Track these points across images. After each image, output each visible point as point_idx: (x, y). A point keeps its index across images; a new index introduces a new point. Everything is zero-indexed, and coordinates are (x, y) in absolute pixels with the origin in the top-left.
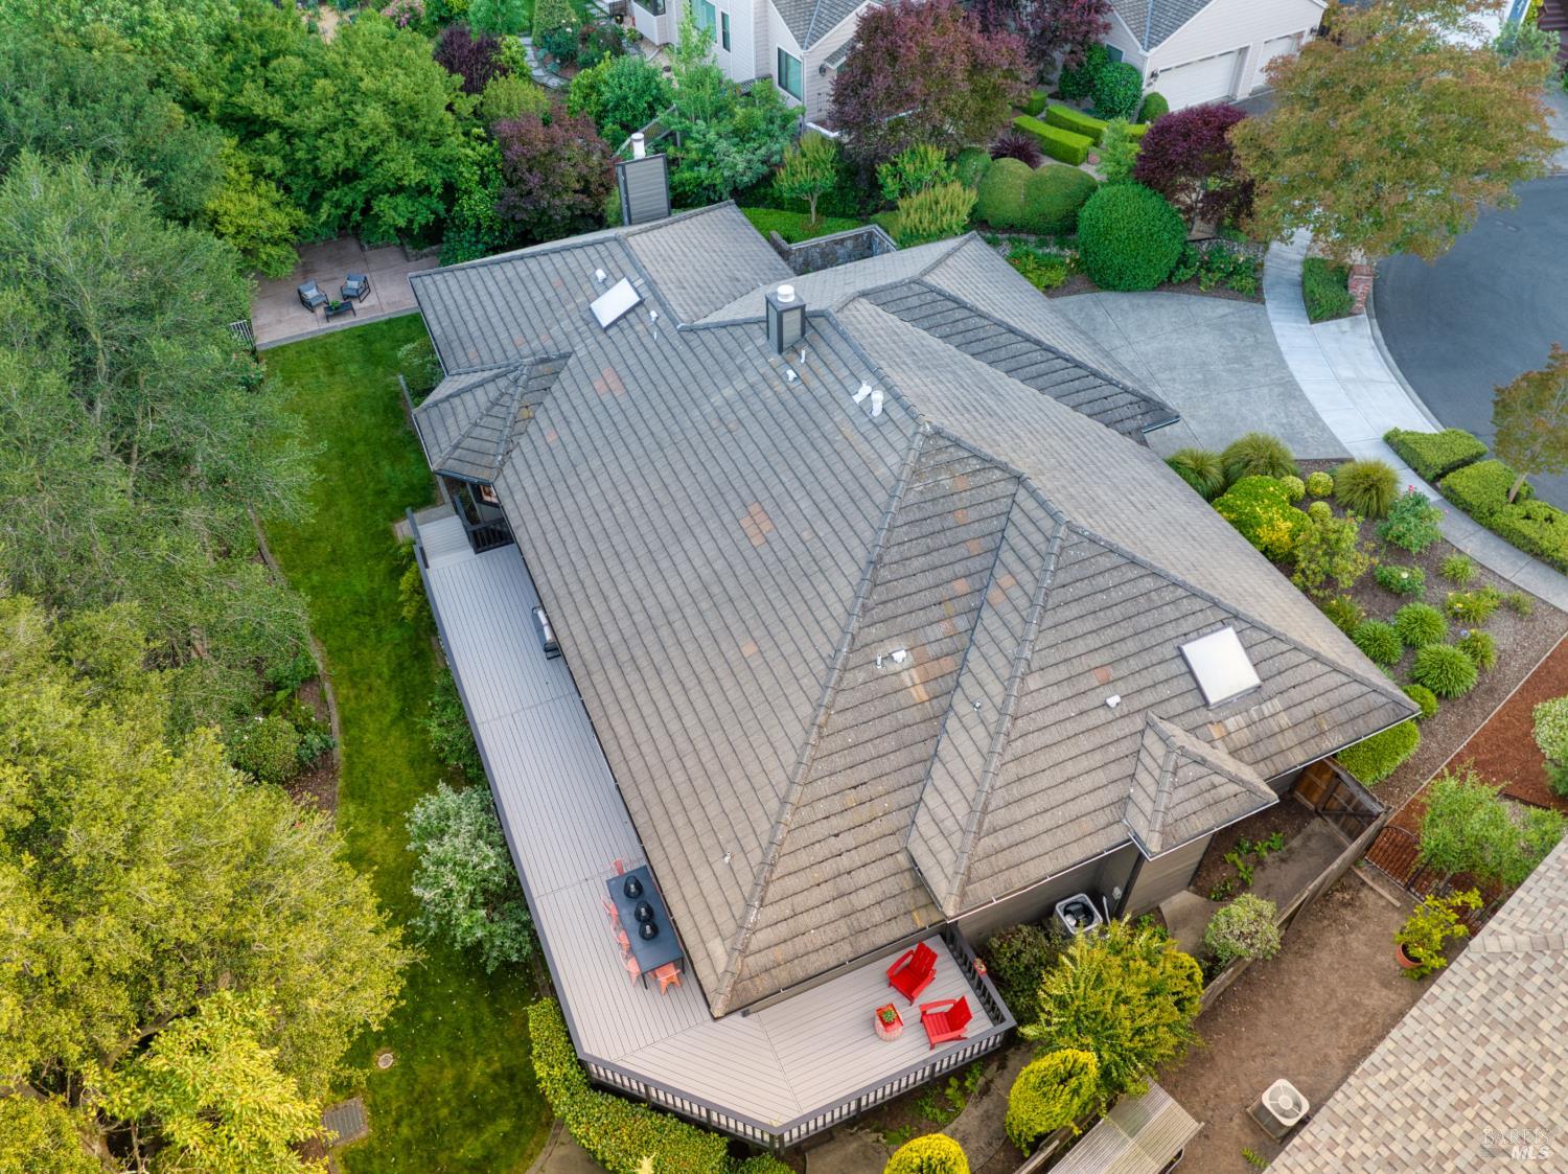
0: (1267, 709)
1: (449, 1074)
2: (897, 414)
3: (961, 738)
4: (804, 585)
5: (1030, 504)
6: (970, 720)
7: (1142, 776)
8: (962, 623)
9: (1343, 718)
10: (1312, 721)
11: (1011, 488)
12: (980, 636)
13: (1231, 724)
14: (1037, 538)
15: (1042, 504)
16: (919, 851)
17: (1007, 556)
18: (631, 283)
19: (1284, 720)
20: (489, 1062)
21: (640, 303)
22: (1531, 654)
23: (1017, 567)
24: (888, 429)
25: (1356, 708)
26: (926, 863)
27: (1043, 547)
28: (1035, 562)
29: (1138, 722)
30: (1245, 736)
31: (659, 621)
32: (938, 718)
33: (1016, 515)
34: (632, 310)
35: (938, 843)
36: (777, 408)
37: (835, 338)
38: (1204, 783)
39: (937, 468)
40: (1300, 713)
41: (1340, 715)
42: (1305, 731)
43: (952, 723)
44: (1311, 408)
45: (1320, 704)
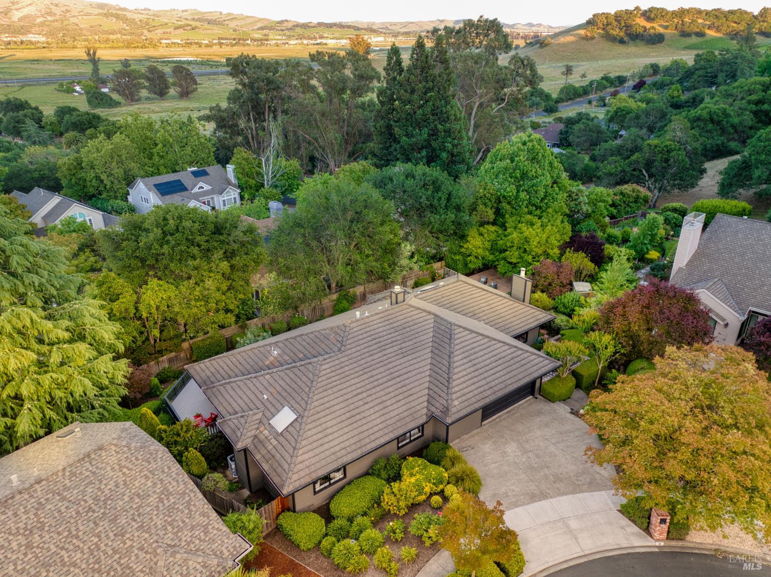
0: (273, 441)
9: (274, 467)
10: (271, 457)
11: (337, 350)
13: (266, 432)
19: (270, 447)
25: (279, 470)
29: (260, 406)
30: (262, 437)
38: (240, 426)
39: (335, 332)
40: (274, 452)
41: (276, 465)
42: (268, 456)
45: (278, 456)
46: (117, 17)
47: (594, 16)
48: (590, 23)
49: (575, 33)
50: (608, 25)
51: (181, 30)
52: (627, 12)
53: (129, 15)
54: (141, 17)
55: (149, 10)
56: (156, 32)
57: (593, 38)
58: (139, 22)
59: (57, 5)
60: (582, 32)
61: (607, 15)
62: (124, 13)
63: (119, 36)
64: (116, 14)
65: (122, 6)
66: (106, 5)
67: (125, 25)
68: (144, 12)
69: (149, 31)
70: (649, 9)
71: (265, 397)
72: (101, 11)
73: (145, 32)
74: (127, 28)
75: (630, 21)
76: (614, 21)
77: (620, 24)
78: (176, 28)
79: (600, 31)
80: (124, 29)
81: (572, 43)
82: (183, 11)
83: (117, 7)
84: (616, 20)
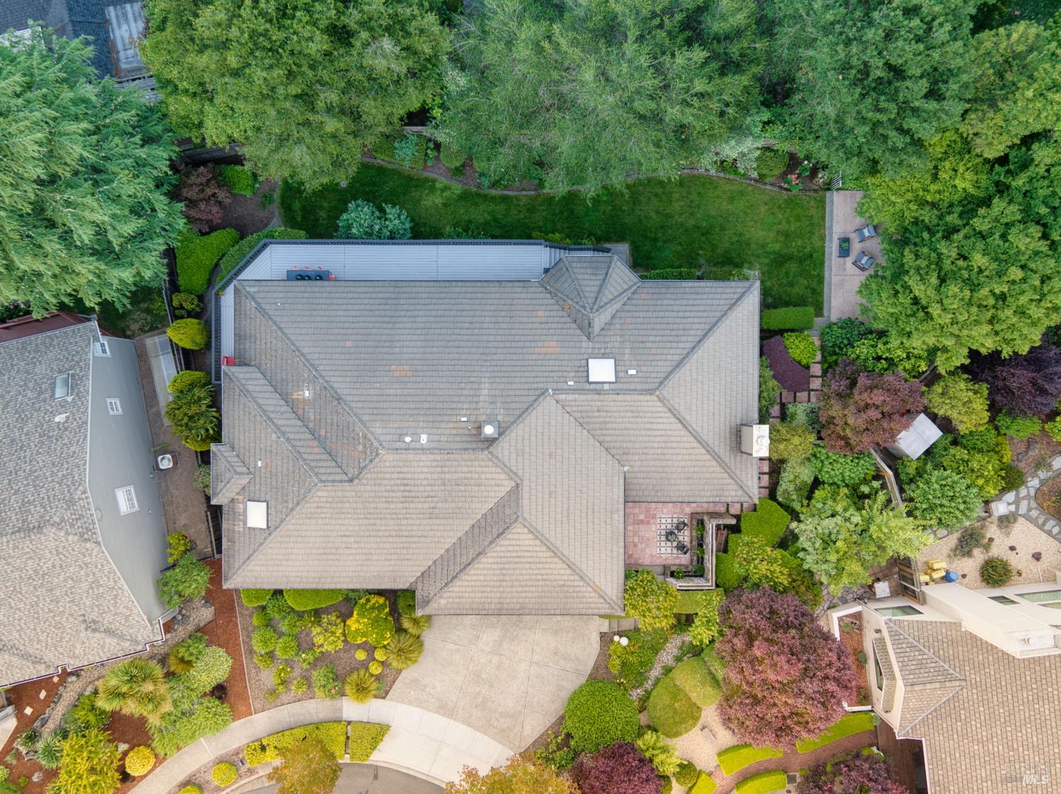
0: (241, 525)
1: (326, 205)
2: (398, 445)
3: (275, 402)
4: (356, 374)
5: (338, 477)
6: (278, 408)
7: (236, 459)
8: (311, 425)
11: (350, 475)
12: (304, 429)
13: (241, 506)
14: (322, 471)
15: (334, 481)
16: (250, 369)
17: (325, 457)
18: (610, 383)
19: (237, 528)
20: (324, 219)
21: (588, 381)
22: (253, 681)
23: (317, 457)
24: (396, 438)
26: (245, 369)
27: (317, 470)
28: (313, 464)
29: (252, 470)
30: (236, 509)
31: (393, 319)
32: (285, 397)
33: (338, 470)
34: (588, 377)
35: (248, 376)
36: (454, 405)
37: (468, 446)
39: (365, 446)
43: (282, 402)
44: (427, 709)
71: (260, 464)
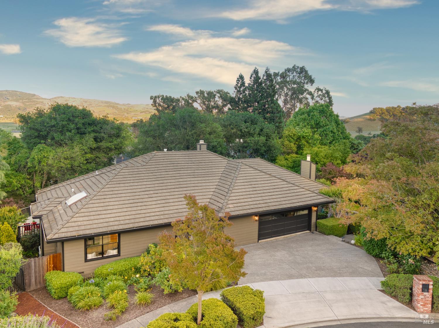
46: (113, 107)
47: (374, 109)
48: (371, 112)
49: (363, 117)
50: (382, 114)
51: (144, 113)
52: (393, 108)
53: (119, 106)
54: (125, 107)
55: (130, 104)
56: (131, 114)
57: (374, 120)
58: (123, 110)
59: (86, 102)
60: (368, 117)
61: (382, 109)
62: (117, 105)
63: (112, 115)
64: (113, 106)
65: (117, 102)
66: (110, 102)
67: (116, 111)
68: (127, 105)
69: (128, 114)
70: (406, 107)
71: (73, 190)
72: (106, 105)
73: (126, 114)
74: (117, 112)
75: (395, 112)
76: (386, 112)
77: (390, 113)
78: (141, 112)
79: (378, 117)
80: (115, 113)
81: (362, 122)
82: (147, 105)
83: (114, 103)
84: (387, 112)
